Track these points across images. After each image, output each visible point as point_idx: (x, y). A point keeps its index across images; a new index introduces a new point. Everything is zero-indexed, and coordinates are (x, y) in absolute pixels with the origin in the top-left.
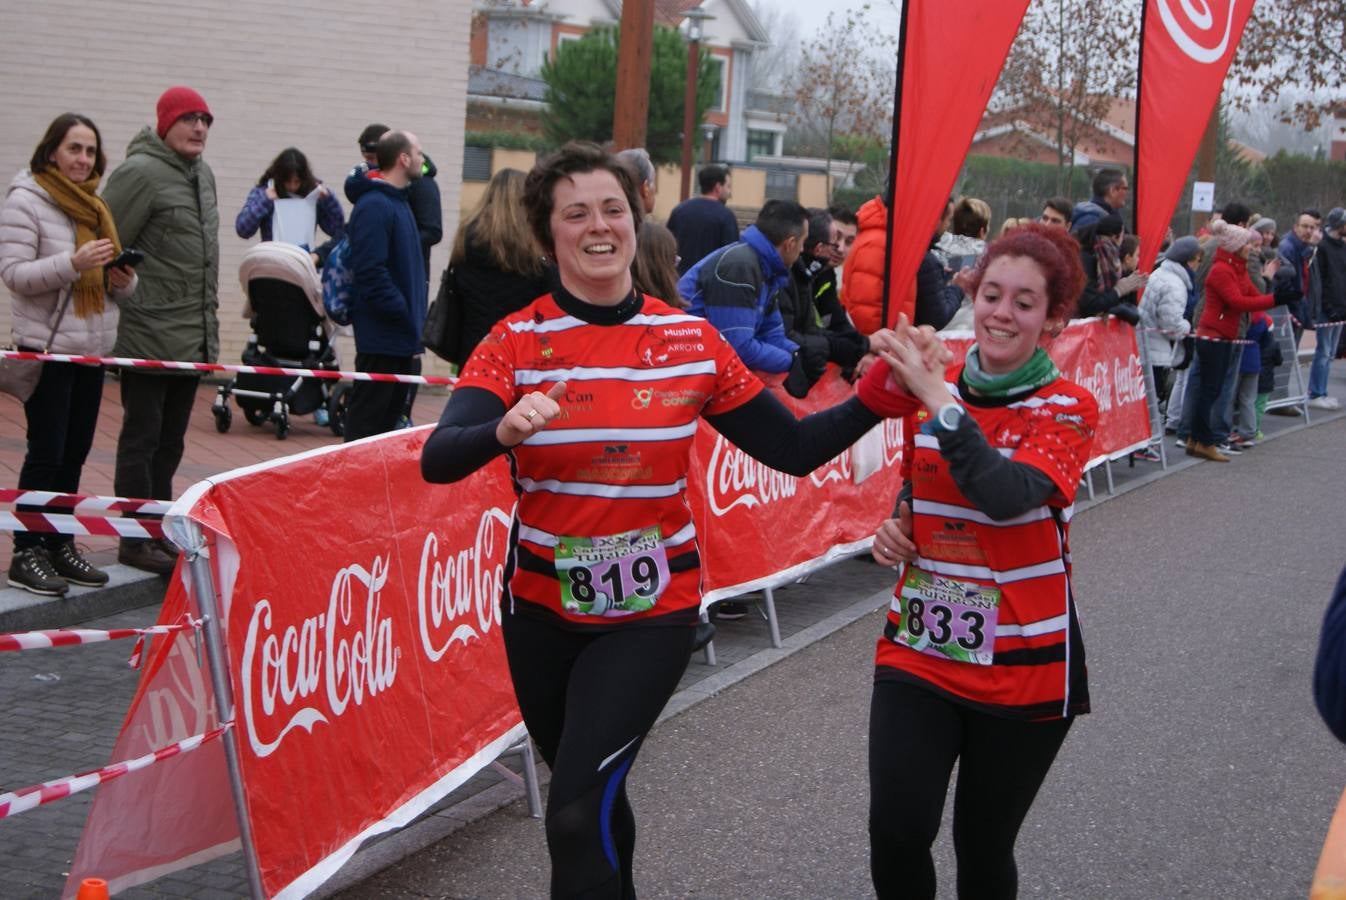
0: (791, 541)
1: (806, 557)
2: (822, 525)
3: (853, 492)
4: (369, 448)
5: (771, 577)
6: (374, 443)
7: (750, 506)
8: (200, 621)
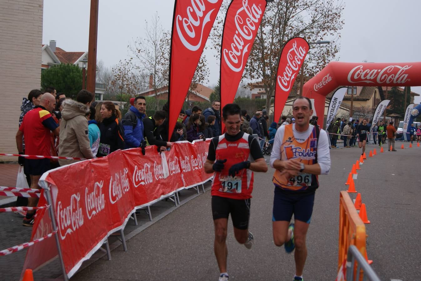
0: (152, 194)
1: (156, 198)
2: (159, 190)
3: (165, 181)
4: (74, 165)
5: (149, 203)
6: (75, 164)
7: (143, 185)
8: (49, 206)
